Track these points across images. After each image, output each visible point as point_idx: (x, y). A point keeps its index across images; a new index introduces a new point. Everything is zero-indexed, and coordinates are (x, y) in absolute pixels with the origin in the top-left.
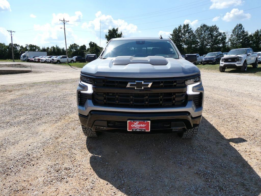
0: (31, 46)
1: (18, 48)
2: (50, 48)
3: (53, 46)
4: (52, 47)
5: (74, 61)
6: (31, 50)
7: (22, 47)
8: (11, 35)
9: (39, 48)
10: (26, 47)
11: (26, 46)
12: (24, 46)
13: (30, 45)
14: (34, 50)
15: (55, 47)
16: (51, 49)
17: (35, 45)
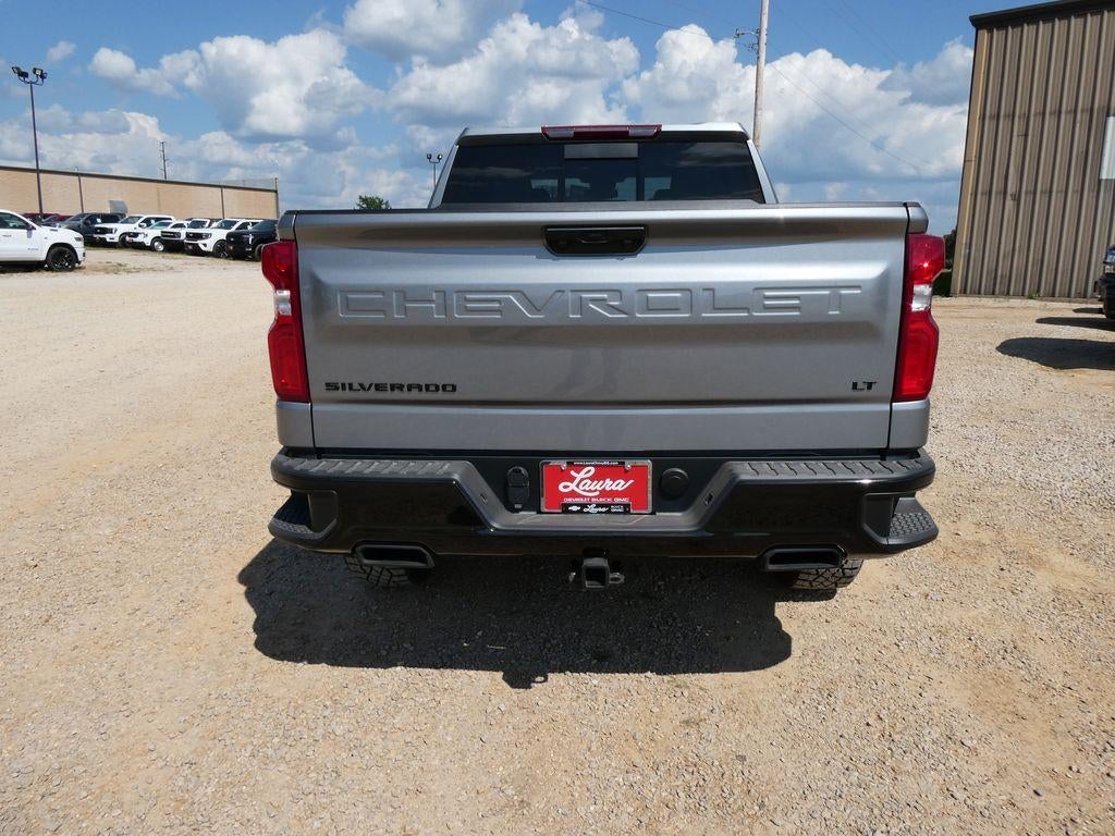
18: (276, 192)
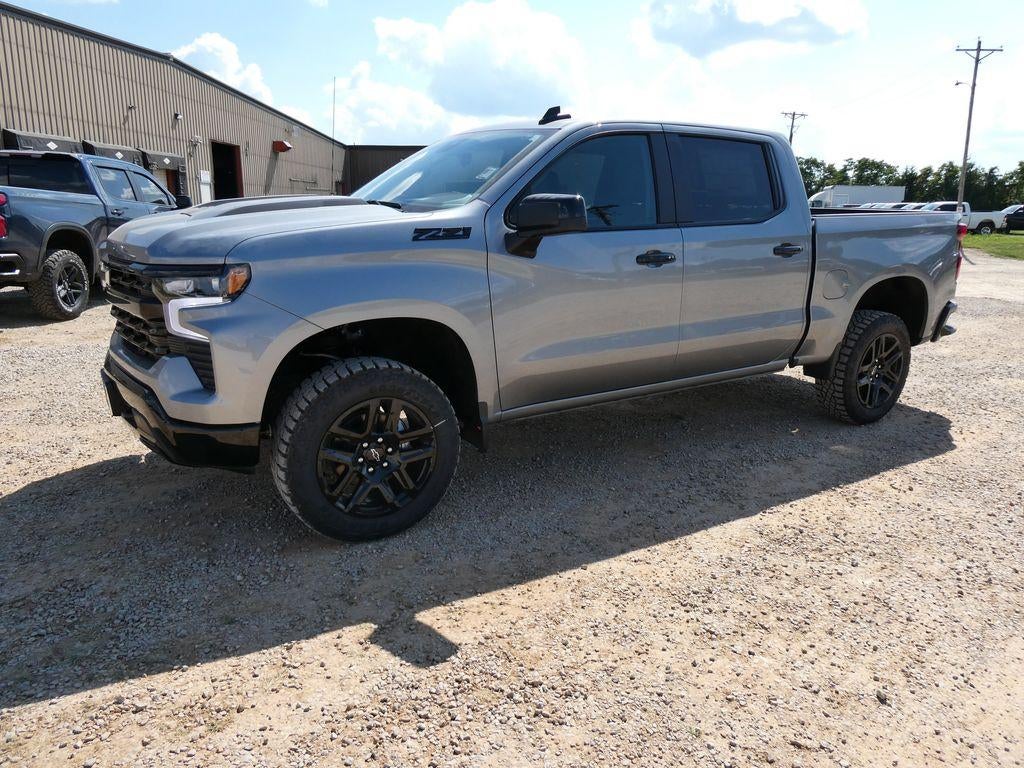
0: (864, 165)
1: (817, 174)
2: (935, 170)
3: (951, 163)
4: (944, 165)
5: (998, 226)
6: (861, 180)
7: (831, 170)
8: (792, 126)
9: (891, 170)
10: (845, 170)
11: (845, 167)
12: (839, 167)
13: (860, 162)
14: (873, 181)
15: (959, 163)
16: (938, 175)
17: (878, 160)
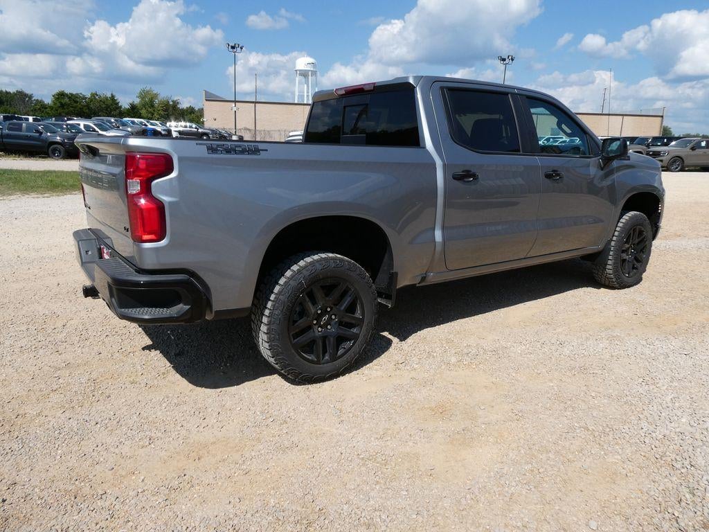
18: (662, 117)
